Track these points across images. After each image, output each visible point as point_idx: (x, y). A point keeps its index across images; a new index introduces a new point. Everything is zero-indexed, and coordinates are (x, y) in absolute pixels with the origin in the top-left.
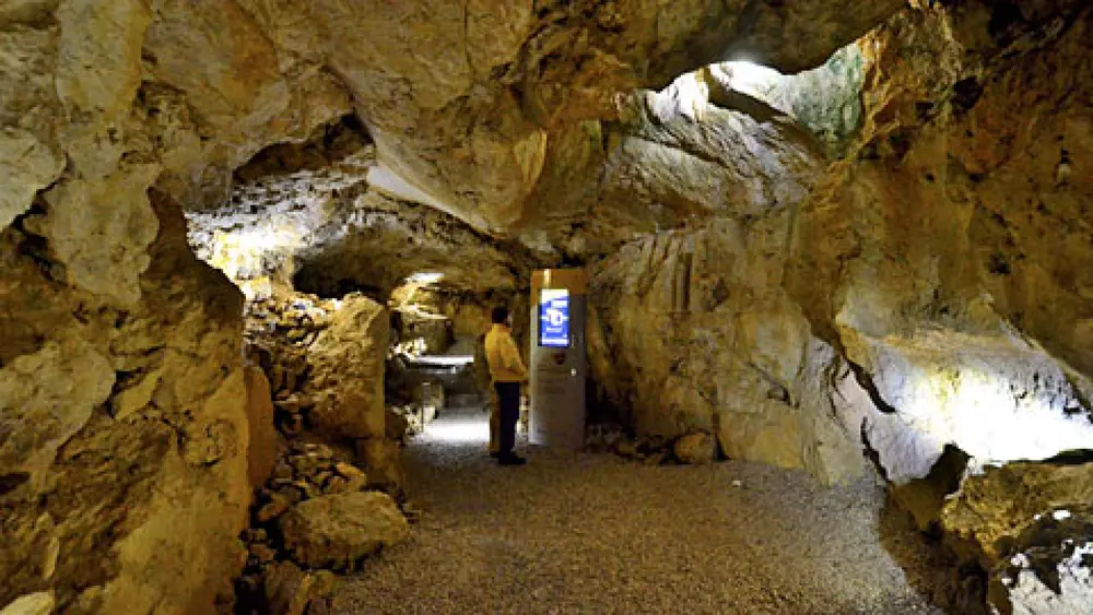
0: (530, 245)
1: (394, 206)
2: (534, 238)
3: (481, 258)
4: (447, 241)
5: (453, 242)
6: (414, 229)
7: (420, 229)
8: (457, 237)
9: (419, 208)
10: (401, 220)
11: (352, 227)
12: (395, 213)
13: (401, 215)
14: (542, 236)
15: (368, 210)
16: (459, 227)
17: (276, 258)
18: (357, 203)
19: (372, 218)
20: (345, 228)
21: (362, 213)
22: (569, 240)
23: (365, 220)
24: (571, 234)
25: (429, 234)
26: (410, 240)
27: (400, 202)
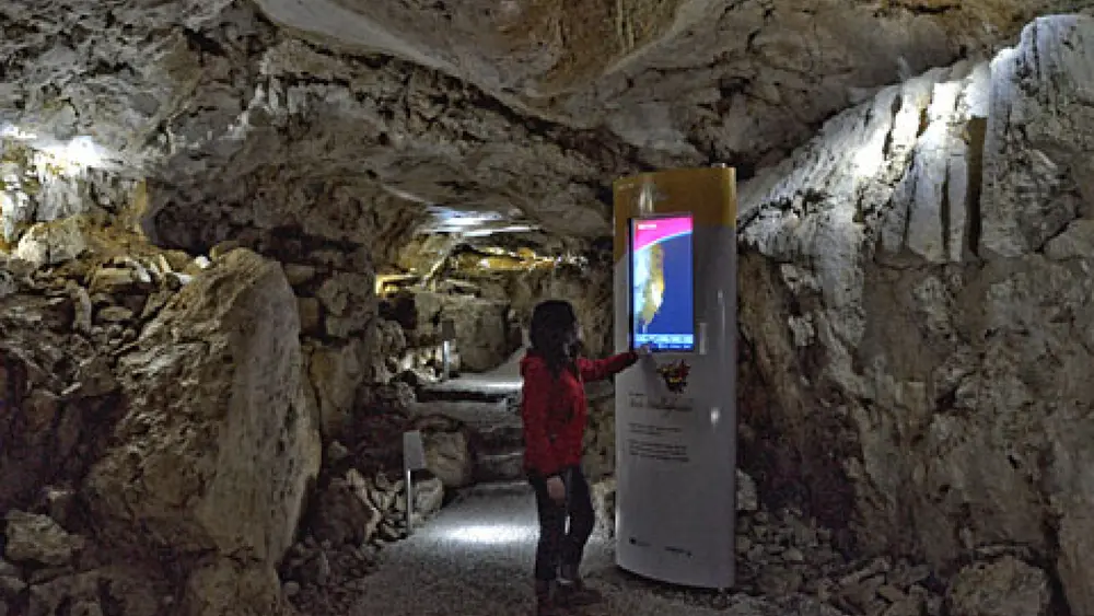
0: (637, 138)
1: (339, 67)
2: (642, 122)
3: (532, 170)
4: (454, 136)
5: (467, 136)
6: (388, 114)
7: (400, 113)
8: (472, 124)
9: (390, 69)
10: (361, 97)
11: (259, 117)
12: (344, 83)
13: (356, 86)
14: (659, 114)
15: (289, 80)
16: (476, 104)
17: (115, 182)
18: (265, 66)
19: (297, 96)
20: (244, 118)
21: (276, 85)
22: (718, 124)
23: (283, 101)
24: (723, 109)
25: (417, 123)
26: (384, 139)
27: (348, 57)
